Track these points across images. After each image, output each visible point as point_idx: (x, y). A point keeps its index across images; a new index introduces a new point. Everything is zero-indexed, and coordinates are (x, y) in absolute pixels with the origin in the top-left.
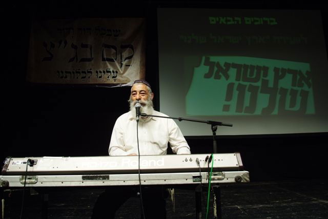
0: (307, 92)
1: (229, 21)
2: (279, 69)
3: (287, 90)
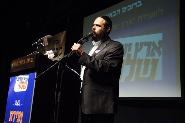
0: (158, 60)
1: (114, 14)
2: (139, 43)
3: (142, 60)
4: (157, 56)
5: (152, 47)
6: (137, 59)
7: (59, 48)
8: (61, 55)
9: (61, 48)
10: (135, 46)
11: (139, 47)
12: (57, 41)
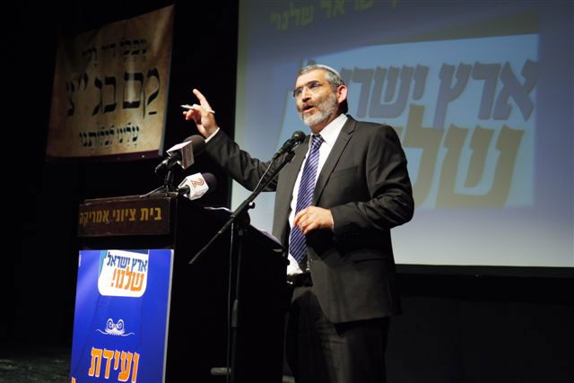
0: (520, 134)
2: (452, 68)
3: (466, 131)
4: (516, 120)
5: (500, 86)
6: (447, 126)
7: (145, 74)
8: (155, 100)
9: (155, 73)
10: (441, 77)
11: (455, 81)
12: (136, 42)
